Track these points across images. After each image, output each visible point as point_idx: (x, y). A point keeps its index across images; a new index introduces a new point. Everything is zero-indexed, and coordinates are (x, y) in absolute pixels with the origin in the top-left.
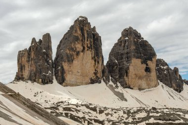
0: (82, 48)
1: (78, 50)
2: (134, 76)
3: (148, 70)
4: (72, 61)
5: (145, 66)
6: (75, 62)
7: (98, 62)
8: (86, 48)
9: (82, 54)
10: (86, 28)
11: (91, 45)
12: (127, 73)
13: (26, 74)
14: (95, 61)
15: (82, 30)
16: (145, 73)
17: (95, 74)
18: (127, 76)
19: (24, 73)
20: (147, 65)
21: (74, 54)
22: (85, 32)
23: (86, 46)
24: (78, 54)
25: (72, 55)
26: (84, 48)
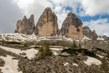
0: (47, 20)
1: (45, 21)
2: (71, 33)
3: (78, 30)
4: (42, 26)
5: (77, 28)
6: (43, 26)
7: (55, 27)
8: (49, 21)
9: (47, 23)
10: (49, 12)
11: (52, 20)
12: (68, 31)
13: (20, 30)
14: (53, 26)
15: (47, 13)
16: (77, 32)
17: (53, 32)
18: (68, 33)
19: (19, 30)
20: (78, 28)
21: (43, 23)
22: (49, 14)
23: (49, 20)
24: (45, 23)
25: (42, 23)
26: (48, 21)
